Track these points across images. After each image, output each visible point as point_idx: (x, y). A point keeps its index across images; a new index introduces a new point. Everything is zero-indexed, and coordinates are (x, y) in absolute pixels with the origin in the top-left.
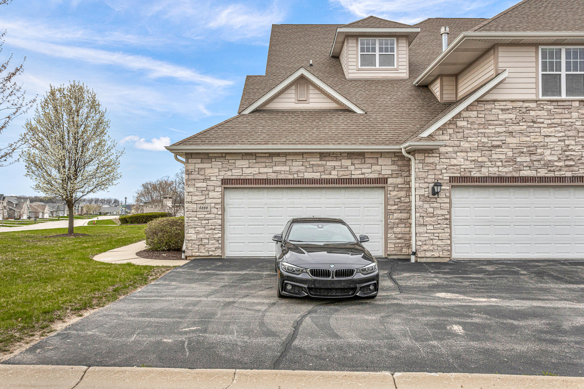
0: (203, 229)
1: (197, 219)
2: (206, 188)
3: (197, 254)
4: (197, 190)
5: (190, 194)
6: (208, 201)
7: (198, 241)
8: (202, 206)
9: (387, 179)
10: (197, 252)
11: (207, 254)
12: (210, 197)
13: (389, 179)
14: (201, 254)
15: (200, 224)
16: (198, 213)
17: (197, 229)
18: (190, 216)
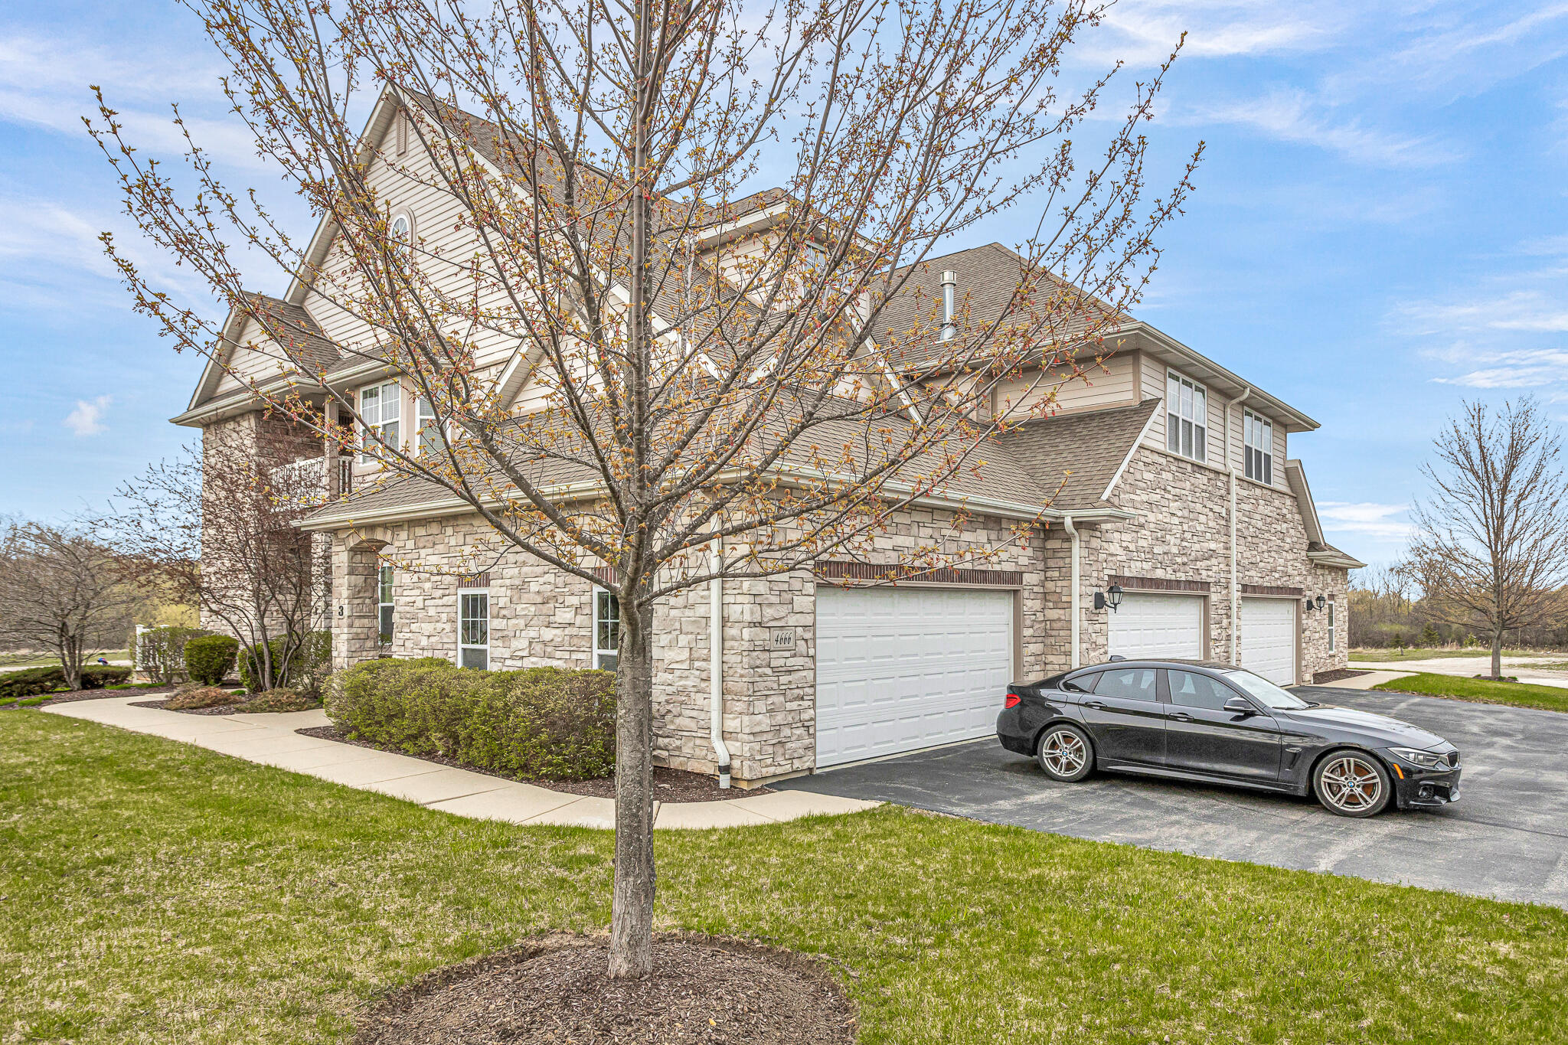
0: (782, 698)
1: (768, 671)
2: (787, 585)
3: (772, 770)
4: (771, 589)
5: (758, 600)
6: (792, 620)
7: (772, 734)
8: (780, 633)
9: (1021, 573)
10: (771, 765)
11: (788, 768)
12: (796, 609)
13: (1025, 575)
14: (779, 770)
15: (775, 686)
16: (773, 655)
17: (770, 700)
18: (758, 662)
